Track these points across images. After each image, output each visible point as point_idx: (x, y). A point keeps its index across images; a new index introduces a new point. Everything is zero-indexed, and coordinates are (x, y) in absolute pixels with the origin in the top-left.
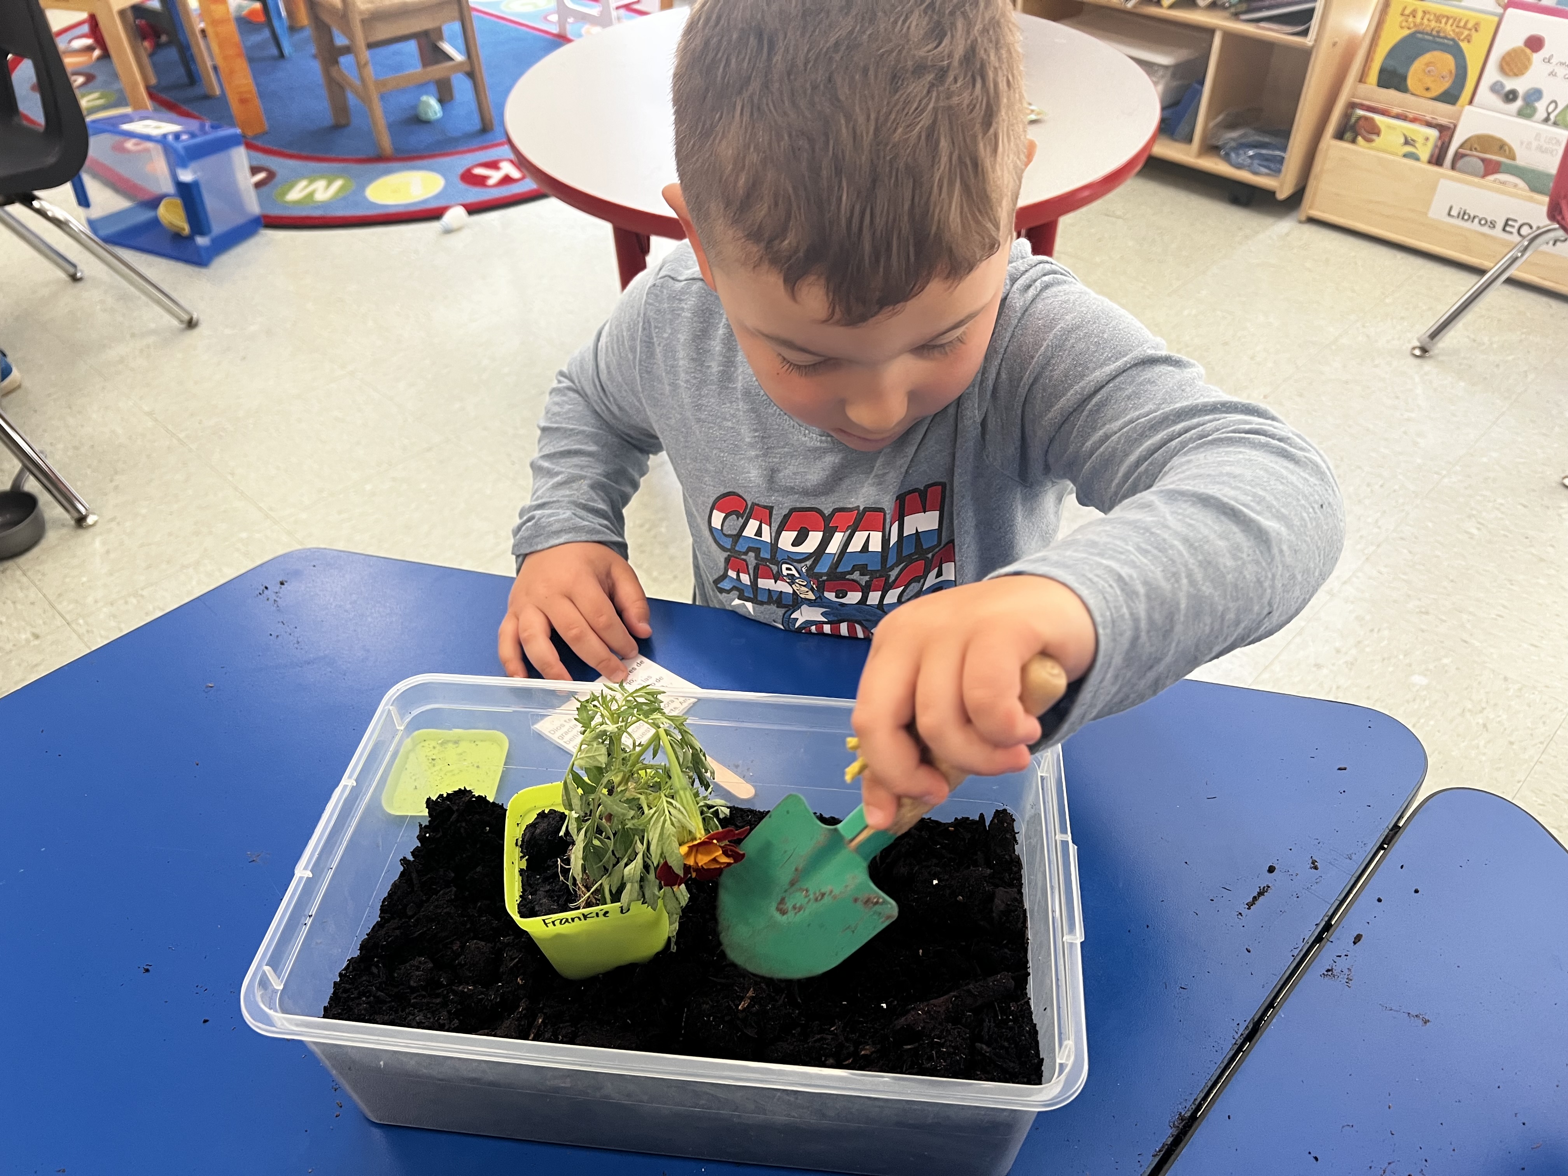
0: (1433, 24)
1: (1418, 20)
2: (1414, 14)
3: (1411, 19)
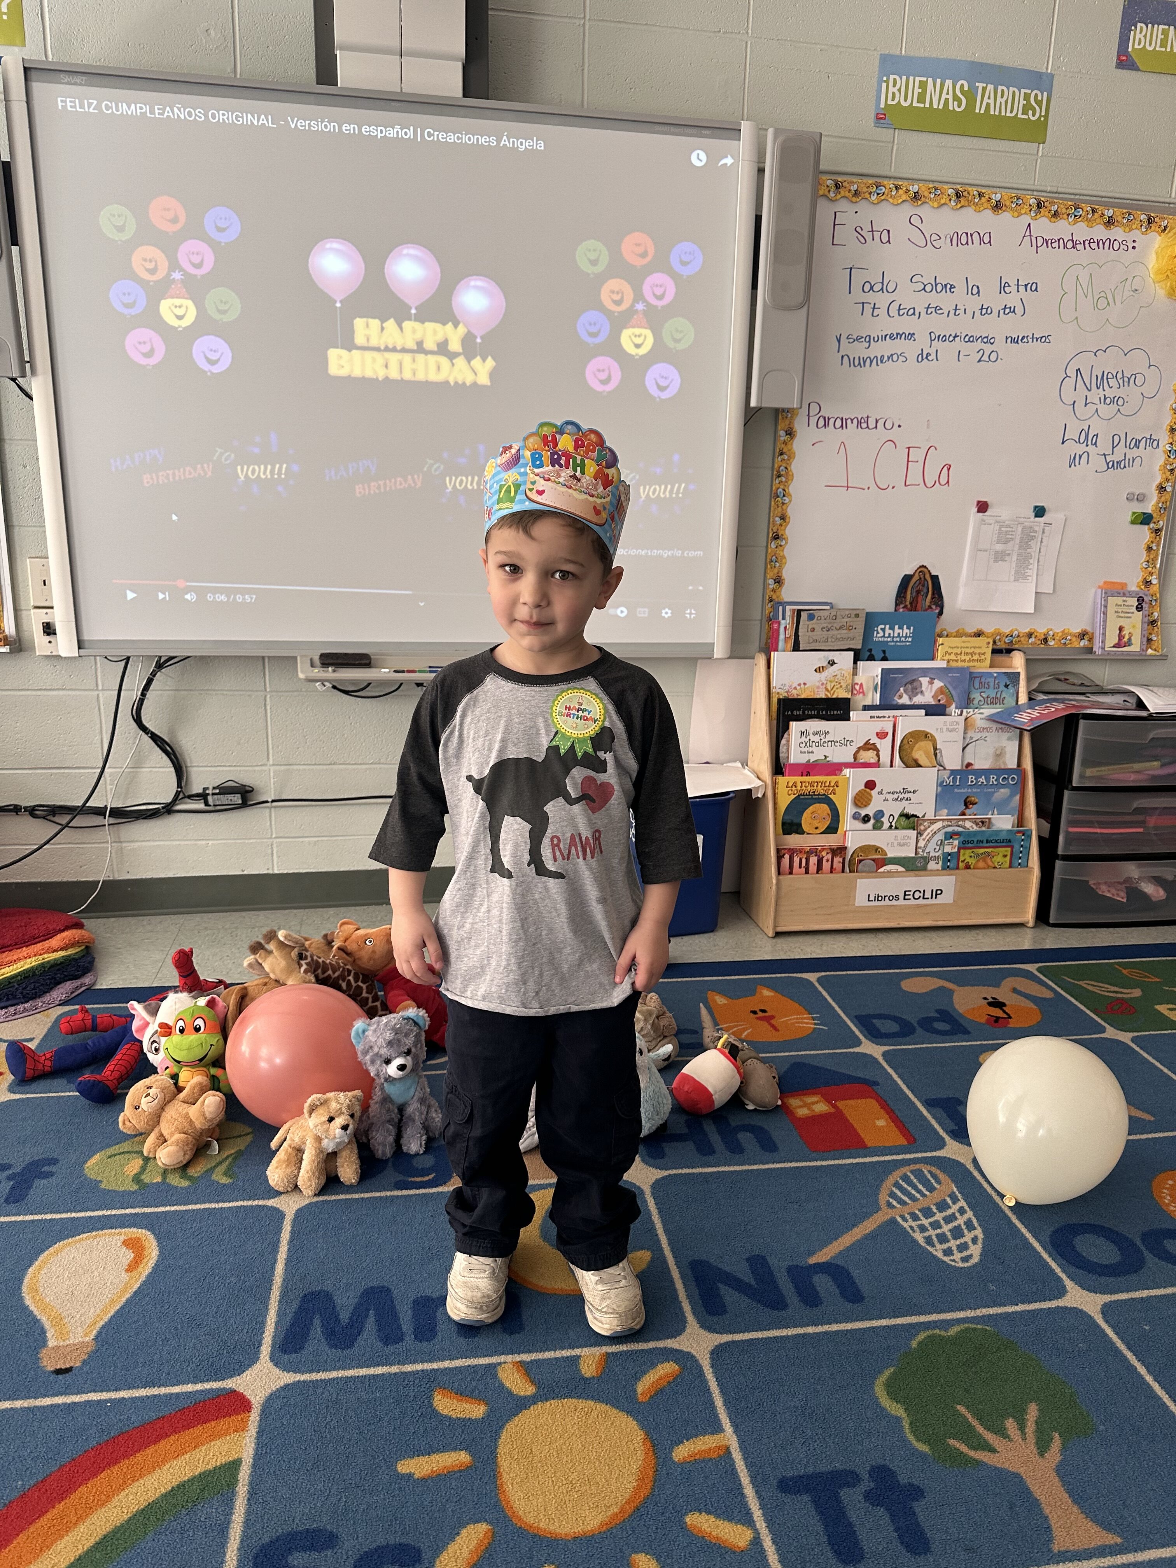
0: (809, 788)
1: (799, 788)
2: (795, 784)
3: (794, 788)
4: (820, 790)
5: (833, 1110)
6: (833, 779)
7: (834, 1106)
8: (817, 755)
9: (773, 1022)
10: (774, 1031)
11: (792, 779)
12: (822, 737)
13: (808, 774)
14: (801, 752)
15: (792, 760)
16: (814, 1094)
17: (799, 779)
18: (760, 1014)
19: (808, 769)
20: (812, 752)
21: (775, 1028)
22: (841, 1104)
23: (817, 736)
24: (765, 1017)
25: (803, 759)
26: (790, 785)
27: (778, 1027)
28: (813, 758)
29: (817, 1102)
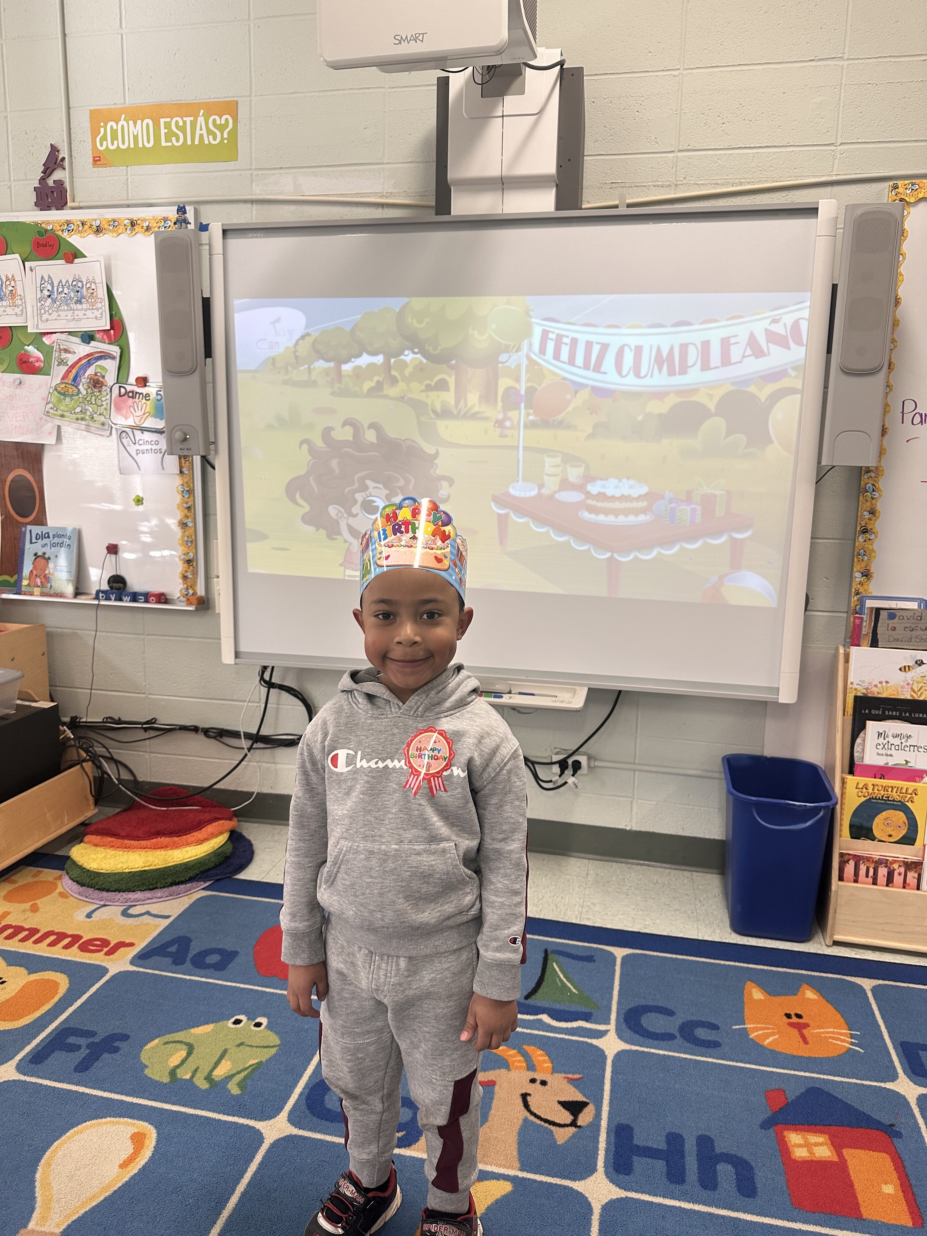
4: (895, 795)
5: (836, 1159)
6: (911, 785)
7: (840, 1155)
8: (897, 759)
9: (805, 1031)
10: (802, 1043)
11: (863, 780)
12: (903, 741)
13: (882, 777)
14: (878, 754)
15: (867, 761)
16: (822, 1132)
17: (871, 781)
18: (795, 1020)
19: (882, 772)
20: (891, 755)
21: (805, 1041)
22: (847, 1153)
23: (898, 739)
24: (798, 1023)
25: (880, 761)
26: (860, 786)
27: (809, 1040)
28: (891, 762)
29: (821, 1144)
